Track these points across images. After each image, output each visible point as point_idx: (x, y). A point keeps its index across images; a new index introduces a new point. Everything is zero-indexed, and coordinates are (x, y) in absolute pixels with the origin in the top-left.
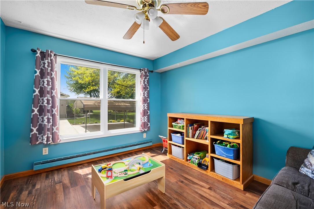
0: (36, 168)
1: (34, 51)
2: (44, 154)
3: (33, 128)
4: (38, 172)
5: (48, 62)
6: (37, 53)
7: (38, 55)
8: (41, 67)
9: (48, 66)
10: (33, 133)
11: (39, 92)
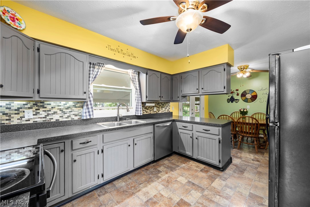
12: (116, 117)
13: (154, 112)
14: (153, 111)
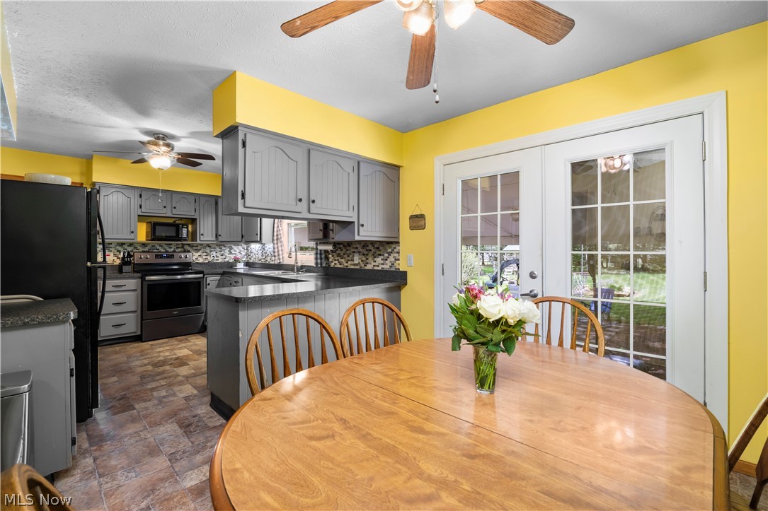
13: (353, 265)
14: (353, 263)
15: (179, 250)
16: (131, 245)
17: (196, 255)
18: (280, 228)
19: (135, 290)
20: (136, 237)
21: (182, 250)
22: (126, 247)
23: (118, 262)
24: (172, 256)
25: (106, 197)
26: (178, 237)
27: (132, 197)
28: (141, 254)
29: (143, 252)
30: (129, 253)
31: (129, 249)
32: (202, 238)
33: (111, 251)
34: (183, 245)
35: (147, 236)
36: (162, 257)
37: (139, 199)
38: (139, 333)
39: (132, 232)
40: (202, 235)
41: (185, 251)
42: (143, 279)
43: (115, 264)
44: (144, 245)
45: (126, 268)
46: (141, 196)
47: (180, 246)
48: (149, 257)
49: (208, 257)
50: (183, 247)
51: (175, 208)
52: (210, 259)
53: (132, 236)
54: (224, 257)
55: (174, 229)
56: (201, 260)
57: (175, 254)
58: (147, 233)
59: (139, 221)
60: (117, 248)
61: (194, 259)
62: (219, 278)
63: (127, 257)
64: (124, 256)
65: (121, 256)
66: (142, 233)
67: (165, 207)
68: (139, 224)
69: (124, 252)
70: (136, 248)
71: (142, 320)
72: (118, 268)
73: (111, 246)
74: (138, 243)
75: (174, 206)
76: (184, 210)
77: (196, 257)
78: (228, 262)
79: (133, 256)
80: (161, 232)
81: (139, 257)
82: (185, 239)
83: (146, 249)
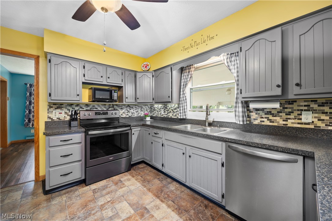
0: (27, 138)
1: (26, 84)
2: (32, 132)
3: (26, 120)
4: (28, 141)
5: (33, 89)
6: (28, 85)
7: (28, 86)
8: (30, 91)
9: (33, 91)
10: (26, 122)
11: (29, 103)
12: (205, 121)
13: (298, 123)
14: (299, 121)
15: (110, 109)
16: (77, 105)
17: (121, 112)
18: (185, 92)
19: (81, 143)
20: (81, 99)
21: (113, 109)
22: (74, 106)
23: (68, 118)
24: (107, 113)
25: (56, 66)
26: (111, 99)
27: (77, 66)
28: (85, 112)
29: (87, 110)
30: (75, 111)
31: (76, 108)
32: (127, 100)
33: (63, 110)
34: (113, 105)
35: (89, 99)
36: (99, 114)
37: (83, 70)
38: (83, 178)
39: (78, 95)
40: (127, 98)
41: (114, 110)
42: (86, 133)
43: (66, 119)
44: (87, 105)
45: (74, 123)
46: (84, 67)
47: (111, 106)
48: (90, 114)
49: (129, 113)
50: (113, 107)
51: (109, 78)
52: (130, 114)
53: (78, 98)
54: (138, 113)
55: (108, 93)
56: (124, 116)
57: (108, 111)
58: (89, 96)
59: (83, 88)
60: (68, 107)
61: (120, 115)
62: (139, 129)
63: (74, 115)
64: (72, 114)
65: (70, 114)
66: (85, 96)
67: (102, 77)
68: (83, 90)
69: (72, 111)
70: (81, 107)
71: (86, 167)
72: (68, 123)
73: (62, 106)
74: (83, 104)
75: (108, 76)
76: (115, 80)
77: (122, 113)
78: (140, 117)
79: (79, 113)
80: (99, 95)
81: (83, 115)
82: (116, 101)
83: (89, 109)
